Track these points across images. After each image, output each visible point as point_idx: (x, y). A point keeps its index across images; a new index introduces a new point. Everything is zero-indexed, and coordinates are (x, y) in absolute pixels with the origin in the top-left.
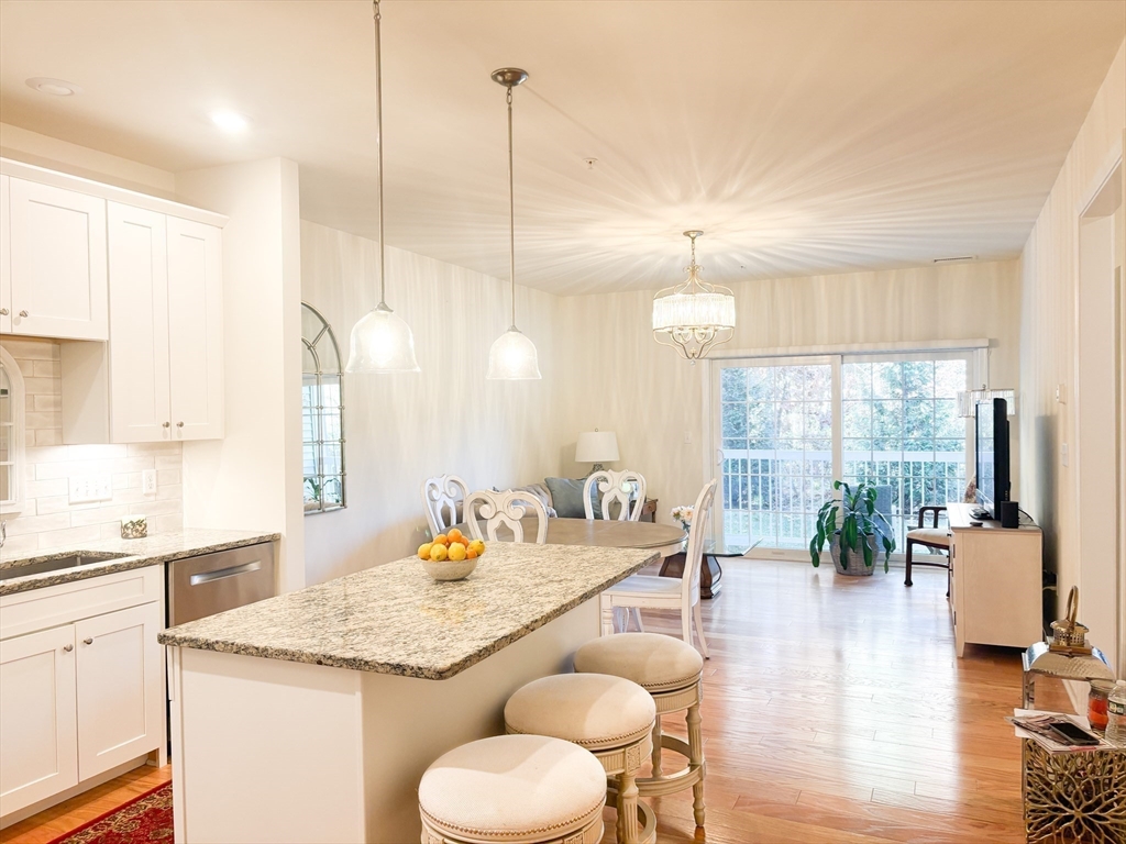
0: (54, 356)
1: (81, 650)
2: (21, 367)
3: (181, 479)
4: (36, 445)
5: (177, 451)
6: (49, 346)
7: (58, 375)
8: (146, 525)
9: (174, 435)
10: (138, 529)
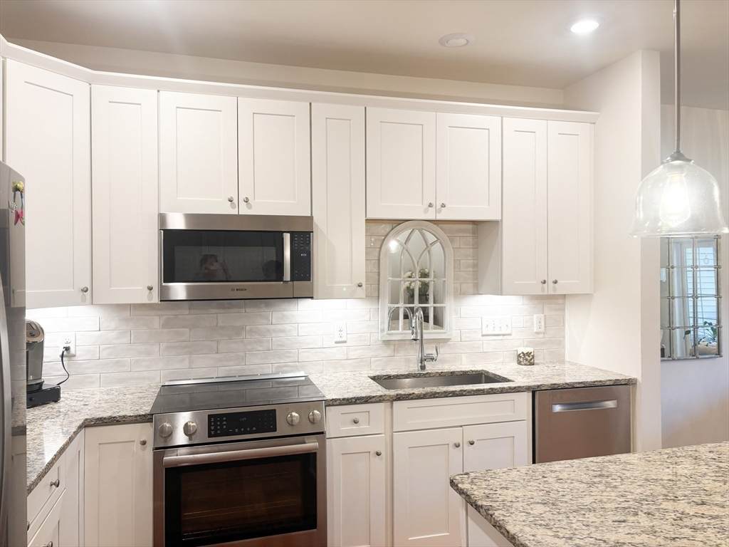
0: (474, 233)
1: (467, 448)
2: (452, 241)
3: (564, 323)
4: (460, 294)
5: (561, 301)
6: (470, 226)
7: (476, 246)
8: (533, 356)
9: (550, 290)
10: (527, 359)
